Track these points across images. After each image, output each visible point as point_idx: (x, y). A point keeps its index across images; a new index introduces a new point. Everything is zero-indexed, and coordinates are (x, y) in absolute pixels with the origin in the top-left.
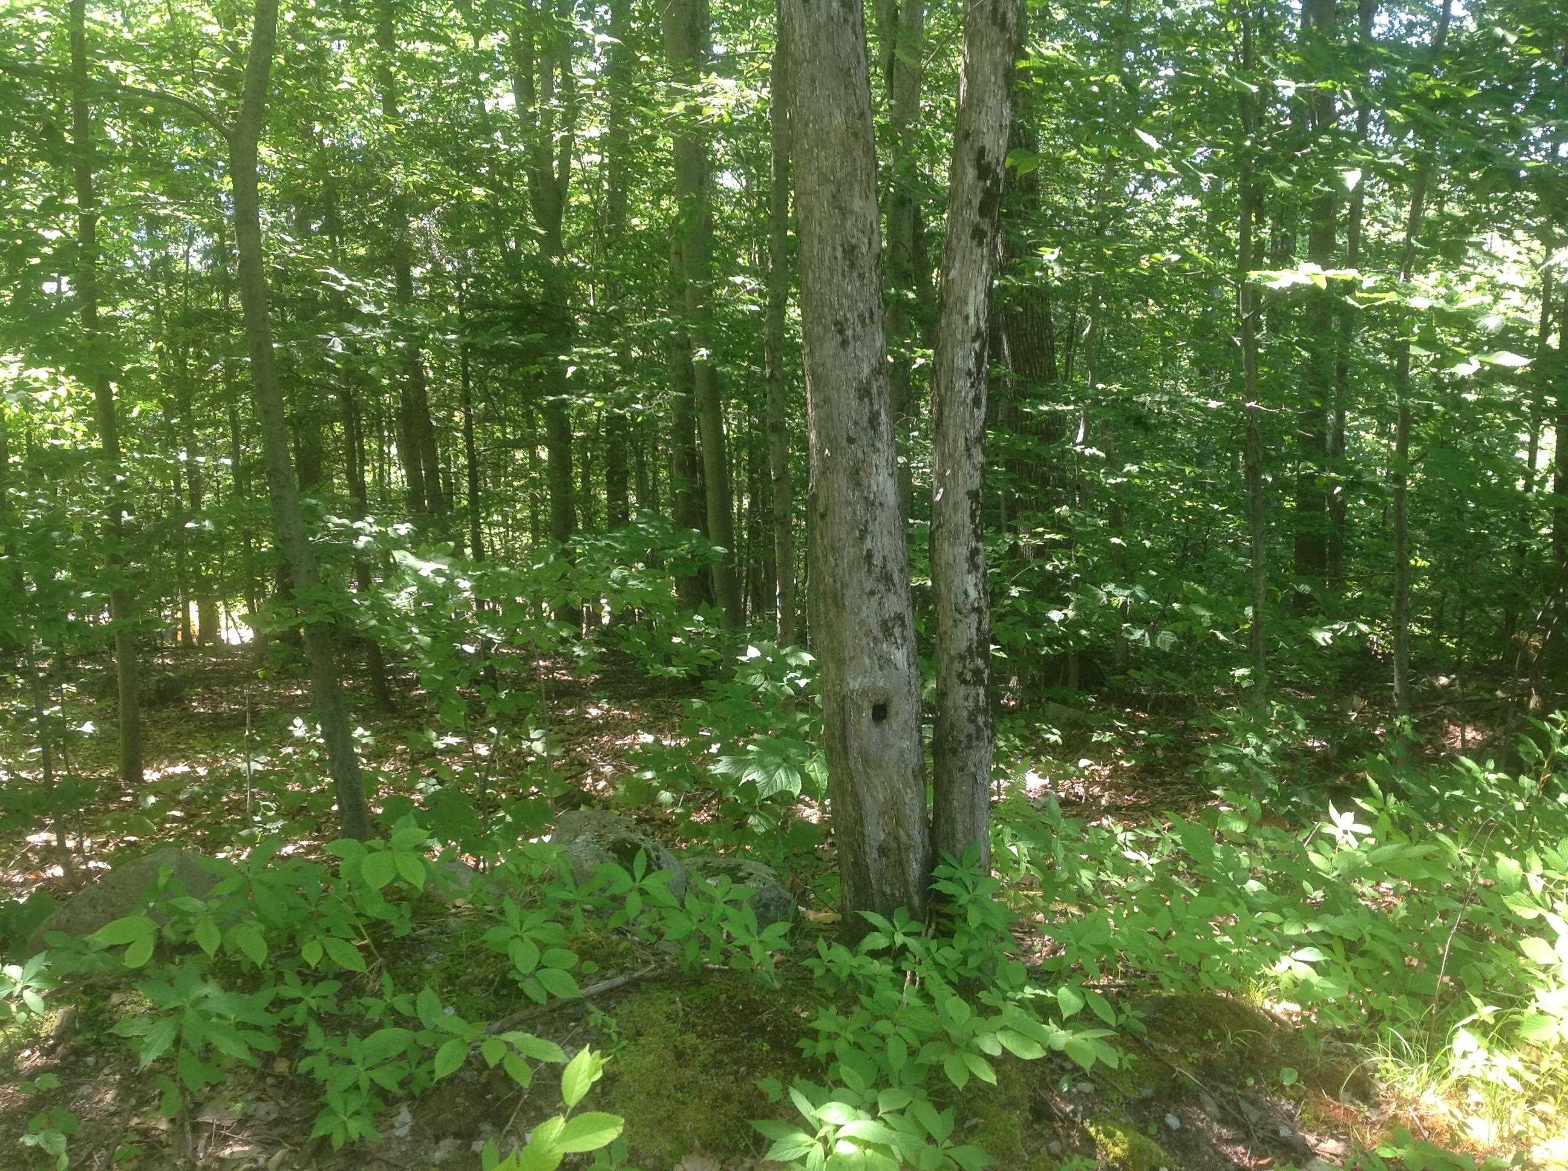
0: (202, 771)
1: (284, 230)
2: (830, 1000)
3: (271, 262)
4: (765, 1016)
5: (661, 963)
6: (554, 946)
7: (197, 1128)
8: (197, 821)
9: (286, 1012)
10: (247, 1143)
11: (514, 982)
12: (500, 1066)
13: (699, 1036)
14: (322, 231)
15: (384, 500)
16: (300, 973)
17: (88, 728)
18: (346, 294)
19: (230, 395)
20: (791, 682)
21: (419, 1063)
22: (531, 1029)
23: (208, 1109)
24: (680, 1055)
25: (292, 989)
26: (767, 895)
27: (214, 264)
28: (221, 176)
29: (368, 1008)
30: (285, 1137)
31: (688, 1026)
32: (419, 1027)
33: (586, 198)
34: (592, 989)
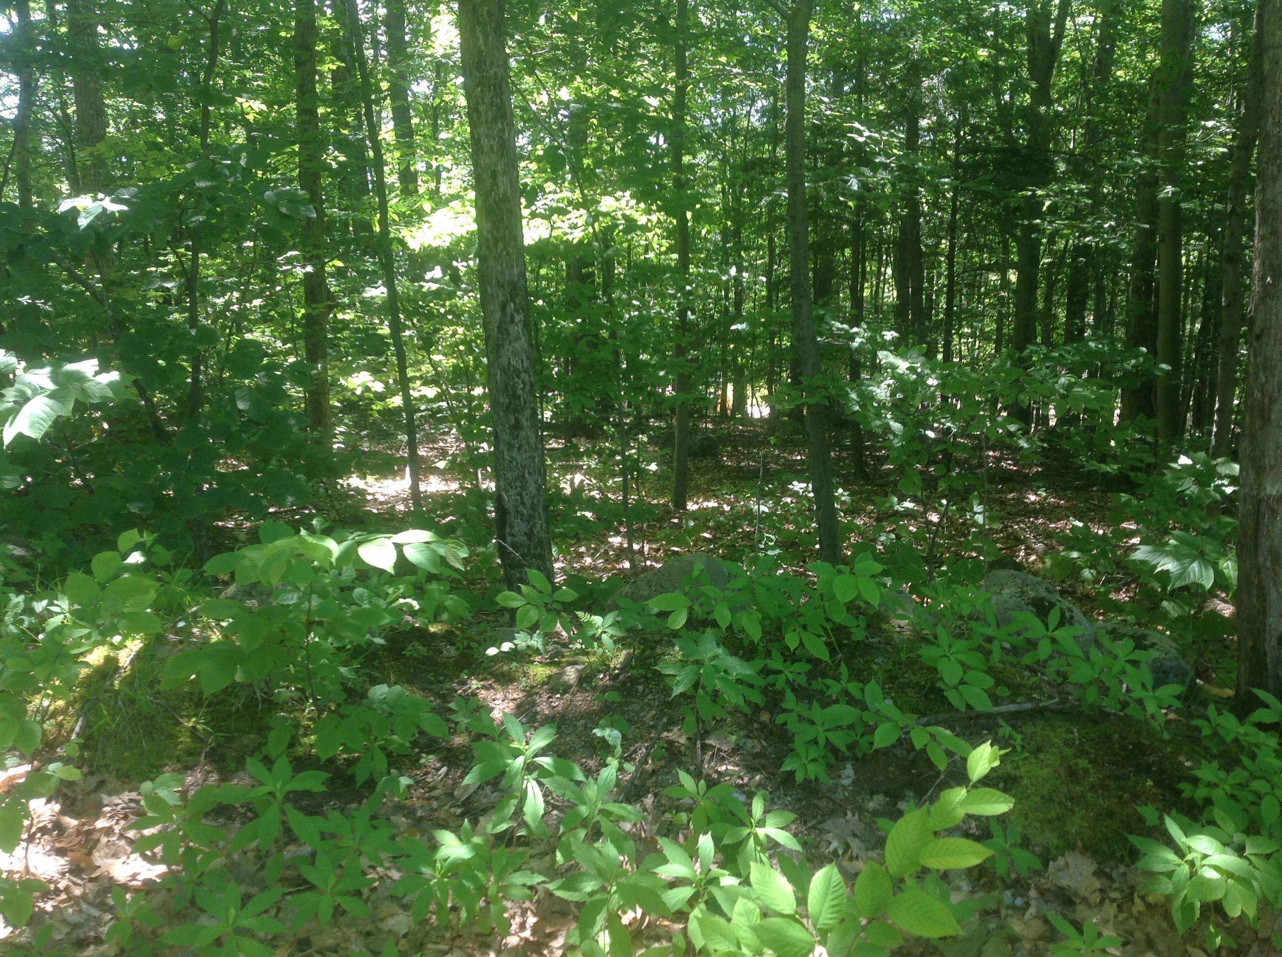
0: (727, 508)
1: (823, 93)
2: (1214, 757)
3: (810, 120)
4: (1152, 758)
5: (1064, 701)
6: (976, 669)
7: (705, 747)
8: (720, 543)
9: (771, 679)
10: (737, 765)
11: (941, 690)
12: (923, 751)
13: (1091, 762)
14: (853, 91)
15: (877, 312)
16: (783, 654)
17: (653, 467)
18: (866, 143)
19: (770, 227)
20: (1218, 488)
21: (862, 735)
22: (952, 728)
23: (713, 736)
24: (1073, 774)
25: (776, 663)
26: (1168, 664)
27: (768, 121)
28: (779, 50)
29: (828, 687)
30: (763, 766)
31: (1081, 752)
32: (865, 708)
33: (1077, 54)
34: (1003, 708)
